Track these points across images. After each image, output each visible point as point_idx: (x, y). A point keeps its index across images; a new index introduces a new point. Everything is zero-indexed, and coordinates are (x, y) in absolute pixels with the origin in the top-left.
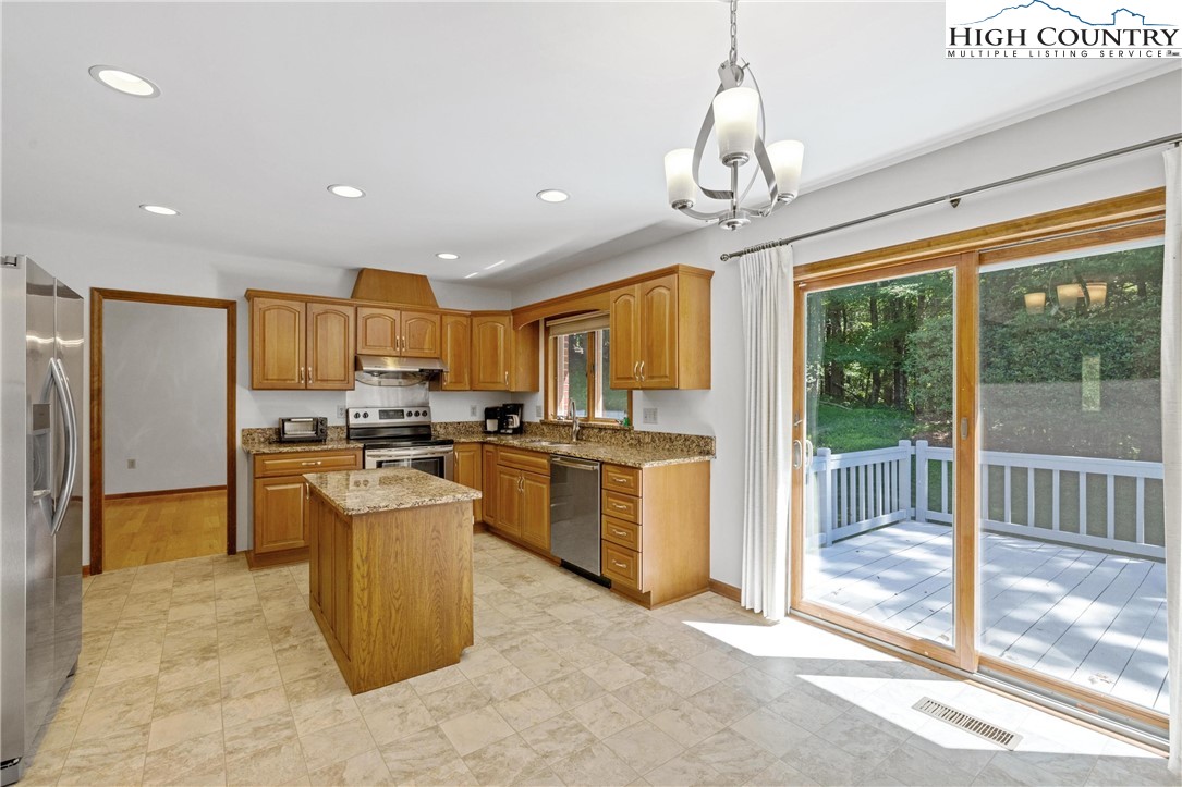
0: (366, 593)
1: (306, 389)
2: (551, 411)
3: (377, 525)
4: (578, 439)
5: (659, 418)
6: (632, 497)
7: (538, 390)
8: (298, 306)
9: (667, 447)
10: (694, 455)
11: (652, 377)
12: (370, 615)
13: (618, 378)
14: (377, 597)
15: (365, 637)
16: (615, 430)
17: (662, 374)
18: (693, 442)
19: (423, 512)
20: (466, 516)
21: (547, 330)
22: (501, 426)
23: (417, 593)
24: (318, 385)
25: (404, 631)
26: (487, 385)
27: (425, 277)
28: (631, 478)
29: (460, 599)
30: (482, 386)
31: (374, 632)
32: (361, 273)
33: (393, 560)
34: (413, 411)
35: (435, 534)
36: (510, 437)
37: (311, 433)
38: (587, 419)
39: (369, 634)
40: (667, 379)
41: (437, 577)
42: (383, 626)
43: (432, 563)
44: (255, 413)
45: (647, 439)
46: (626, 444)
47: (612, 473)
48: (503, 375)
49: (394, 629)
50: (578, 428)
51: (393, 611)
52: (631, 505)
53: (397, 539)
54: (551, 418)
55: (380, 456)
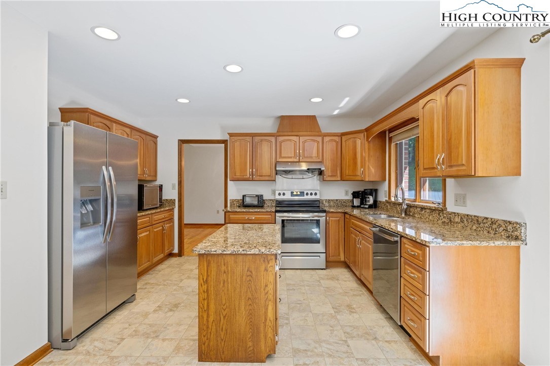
0: (206, 302)
1: (253, 180)
2: (393, 194)
3: (212, 262)
4: (406, 215)
5: (468, 202)
6: (422, 269)
7: (386, 180)
8: (249, 139)
9: (474, 227)
10: (501, 238)
11: (451, 166)
12: (208, 316)
13: (425, 169)
14: (212, 306)
15: (205, 329)
16: (432, 210)
17: (460, 163)
18: (500, 226)
19: (241, 257)
20: (270, 264)
21: (390, 139)
22: (362, 203)
23: (237, 309)
24: (258, 178)
25: (228, 331)
26: (351, 177)
27: (315, 116)
28: (420, 252)
29: (266, 320)
30: (348, 177)
31: (210, 327)
32: (282, 118)
33: (222, 285)
34: (309, 192)
35: (249, 273)
36: (367, 210)
37: (256, 203)
38: (415, 201)
39: (208, 327)
40: (464, 168)
41: (250, 302)
42: (216, 325)
43: (247, 292)
44: (236, 191)
45: (457, 219)
46: (440, 222)
47: (408, 246)
48: (360, 170)
49: (222, 329)
50: (405, 207)
51: (222, 317)
52: (420, 275)
53: (225, 272)
54: (393, 199)
55: (283, 217)
